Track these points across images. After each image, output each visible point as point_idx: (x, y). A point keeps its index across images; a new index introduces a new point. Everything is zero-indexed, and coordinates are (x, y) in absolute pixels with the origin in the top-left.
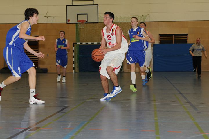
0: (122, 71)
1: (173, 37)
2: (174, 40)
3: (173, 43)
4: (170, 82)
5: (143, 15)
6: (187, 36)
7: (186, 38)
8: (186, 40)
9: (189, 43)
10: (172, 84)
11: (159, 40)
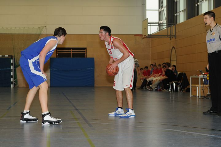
0: (16, 86)
1: (72, 51)
2: (72, 53)
3: (71, 57)
4: (66, 97)
5: (39, 26)
6: (85, 50)
7: (85, 52)
8: (85, 54)
9: (87, 57)
10: (68, 100)
11: (57, 54)
